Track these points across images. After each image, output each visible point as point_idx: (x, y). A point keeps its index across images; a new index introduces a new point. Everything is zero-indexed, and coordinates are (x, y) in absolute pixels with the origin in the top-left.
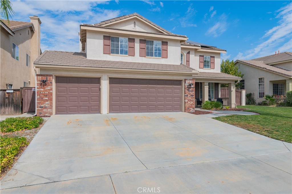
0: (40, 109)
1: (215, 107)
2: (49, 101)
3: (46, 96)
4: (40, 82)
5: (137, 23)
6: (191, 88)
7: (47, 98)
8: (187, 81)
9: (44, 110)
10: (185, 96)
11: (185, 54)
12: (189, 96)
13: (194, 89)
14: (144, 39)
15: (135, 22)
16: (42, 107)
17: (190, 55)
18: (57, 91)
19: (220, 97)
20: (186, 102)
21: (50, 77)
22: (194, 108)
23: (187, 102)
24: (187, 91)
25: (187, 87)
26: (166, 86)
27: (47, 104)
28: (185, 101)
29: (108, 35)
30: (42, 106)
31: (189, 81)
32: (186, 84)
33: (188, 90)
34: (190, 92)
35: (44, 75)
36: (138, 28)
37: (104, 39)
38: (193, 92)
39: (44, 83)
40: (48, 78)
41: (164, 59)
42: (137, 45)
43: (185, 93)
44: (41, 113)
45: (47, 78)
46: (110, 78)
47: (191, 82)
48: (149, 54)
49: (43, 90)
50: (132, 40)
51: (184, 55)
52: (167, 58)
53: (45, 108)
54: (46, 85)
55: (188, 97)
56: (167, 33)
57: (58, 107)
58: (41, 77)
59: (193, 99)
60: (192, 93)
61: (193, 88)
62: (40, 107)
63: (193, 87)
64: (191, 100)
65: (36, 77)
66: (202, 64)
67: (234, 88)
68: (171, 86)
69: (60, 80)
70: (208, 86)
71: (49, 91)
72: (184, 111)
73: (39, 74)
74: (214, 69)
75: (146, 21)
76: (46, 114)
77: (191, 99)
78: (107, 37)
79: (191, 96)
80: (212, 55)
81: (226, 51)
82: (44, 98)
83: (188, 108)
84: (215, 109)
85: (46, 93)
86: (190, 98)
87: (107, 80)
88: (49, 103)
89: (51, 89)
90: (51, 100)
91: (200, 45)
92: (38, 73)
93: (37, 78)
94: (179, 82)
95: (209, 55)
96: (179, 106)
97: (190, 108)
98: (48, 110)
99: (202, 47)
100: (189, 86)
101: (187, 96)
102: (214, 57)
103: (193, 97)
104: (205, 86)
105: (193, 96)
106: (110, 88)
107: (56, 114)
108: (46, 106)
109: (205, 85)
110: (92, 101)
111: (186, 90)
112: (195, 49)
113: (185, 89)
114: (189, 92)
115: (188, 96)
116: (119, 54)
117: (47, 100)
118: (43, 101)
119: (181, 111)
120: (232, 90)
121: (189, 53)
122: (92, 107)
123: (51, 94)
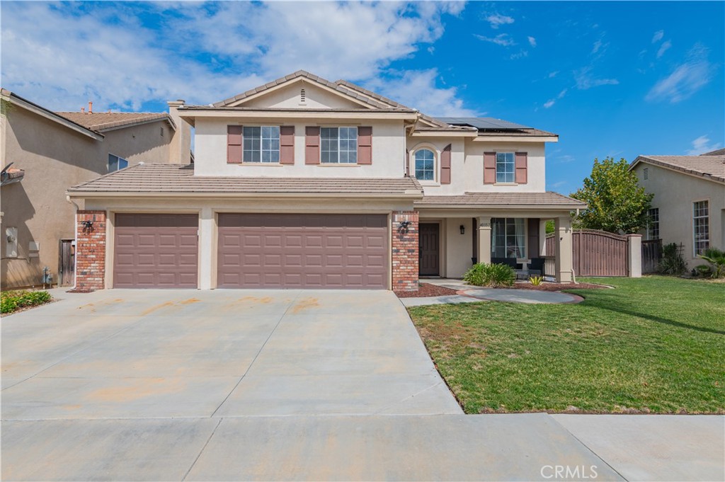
0: (82, 276)
1: (494, 281)
2: (96, 262)
3: (92, 252)
4: (82, 226)
5: (307, 91)
6: (407, 231)
7: (94, 256)
8: (396, 216)
9: (88, 279)
10: (392, 250)
11: (439, 152)
12: (404, 251)
13: (417, 234)
14: (316, 125)
15: (303, 91)
16: (85, 273)
17: (452, 153)
18: (118, 242)
19: (543, 253)
20: (394, 265)
21: (100, 215)
22: (415, 282)
23: (398, 267)
24: (397, 240)
25: (399, 231)
26: (348, 228)
27: (94, 267)
28: (392, 264)
29: (237, 124)
30: (85, 270)
31: (402, 216)
32: (394, 223)
33: (401, 238)
34: (405, 243)
35: (90, 211)
36: (310, 104)
37: (229, 132)
38: (414, 243)
39: (88, 227)
40: (97, 216)
41: (362, 166)
42: (300, 141)
43: (393, 246)
44: (82, 285)
45: (94, 218)
46: (219, 213)
47: (407, 218)
48: (329, 157)
49: (87, 239)
50: (288, 129)
51: (437, 154)
52: (371, 164)
53: (91, 274)
54: (93, 230)
55: (399, 253)
56: (376, 107)
57: (118, 273)
58: (84, 215)
59: (413, 259)
60: (411, 245)
61: (413, 232)
62: (83, 273)
63: (413, 229)
64: (409, 262)
65: (76, 215)
66: (492, 173)
67: (566, 231)
68: (362, 228)
69: (122, 220)
70: (489, 228)
71: (97, 242)
72: (391, 288)
73: (84, 209)
74: (526, 183)
75: (325, 85)
76: (92, 288)
77: (409, 259)
78: (233, 129)
79: (409, 251)
80: (520, 150)
81: (558, 136)
82: (89, 256)
83: (401, 282)
84: (494, 285)
85: (92, 245)
86: (406, 256)
87: (212, 218)
88: (97, 265)
89: (104, 238)
90: (103, 258)
91: (475, 128)
92: (82, 208)
93: (78, 218)
94: (380, 220)
95: (512, 151)
96: (380, 276)
97: (405, 282)
98: (96, 279)
99: (481, 130)
100: (403, 228)
101: (397, 251)
102: (525, 154)
103: (414, 253)
104: (481, 228)
105: (413, 251)
106: (220, 234)
107: (114, 286)
108: (92, 271)
109: (481, 225)
110: (183, 262)
111: (395, 237)
112: (465, 137)
113: (392, 236)
114: (402, 242)
115: (401, 251)
116: (259, 161)
117: (94, 260)
118: (87, 262)
119: (386, 287)
120: (561, 237)
121: (448, 148)
122: (182, 275)
123: (104, 247)
